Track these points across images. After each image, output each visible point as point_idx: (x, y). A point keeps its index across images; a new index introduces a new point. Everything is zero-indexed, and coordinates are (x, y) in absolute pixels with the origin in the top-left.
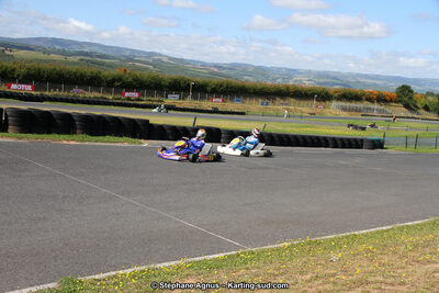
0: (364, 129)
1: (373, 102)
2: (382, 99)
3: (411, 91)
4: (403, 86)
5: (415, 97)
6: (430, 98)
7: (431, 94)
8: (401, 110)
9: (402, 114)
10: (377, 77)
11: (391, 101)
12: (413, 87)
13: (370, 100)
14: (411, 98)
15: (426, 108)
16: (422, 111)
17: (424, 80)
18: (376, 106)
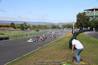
0: (3, 34)
1: (5, 27)
2: (7, 26)
3: (14, 24)
4: (12, 23)
5: (15, 25)
6: (18, 25)
7: (19, 25)
8: (12, 29)
9: (13, 30)
10: (6, 21)
11: (10, 27)
12: (14, 23)
13: (4, 27)
14: (14, 26)
15: (18, 28)
16: (17, 28)
17: (17, 21)
18: (6, 28)
